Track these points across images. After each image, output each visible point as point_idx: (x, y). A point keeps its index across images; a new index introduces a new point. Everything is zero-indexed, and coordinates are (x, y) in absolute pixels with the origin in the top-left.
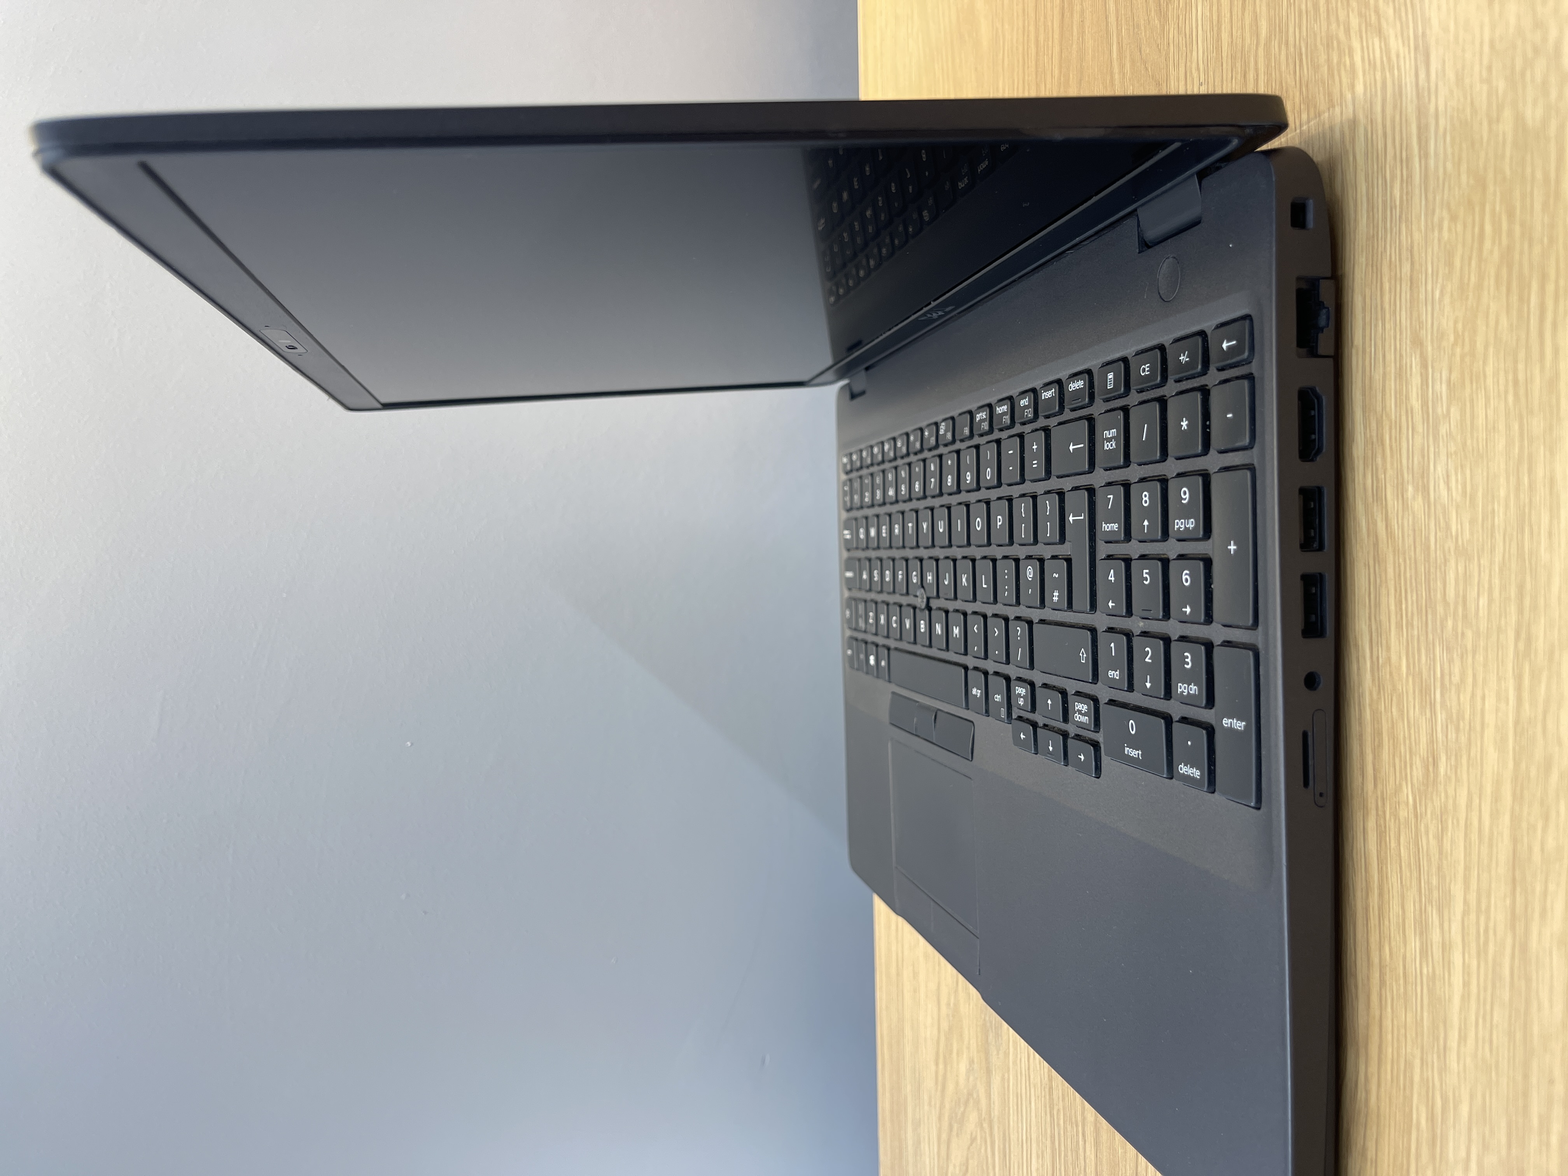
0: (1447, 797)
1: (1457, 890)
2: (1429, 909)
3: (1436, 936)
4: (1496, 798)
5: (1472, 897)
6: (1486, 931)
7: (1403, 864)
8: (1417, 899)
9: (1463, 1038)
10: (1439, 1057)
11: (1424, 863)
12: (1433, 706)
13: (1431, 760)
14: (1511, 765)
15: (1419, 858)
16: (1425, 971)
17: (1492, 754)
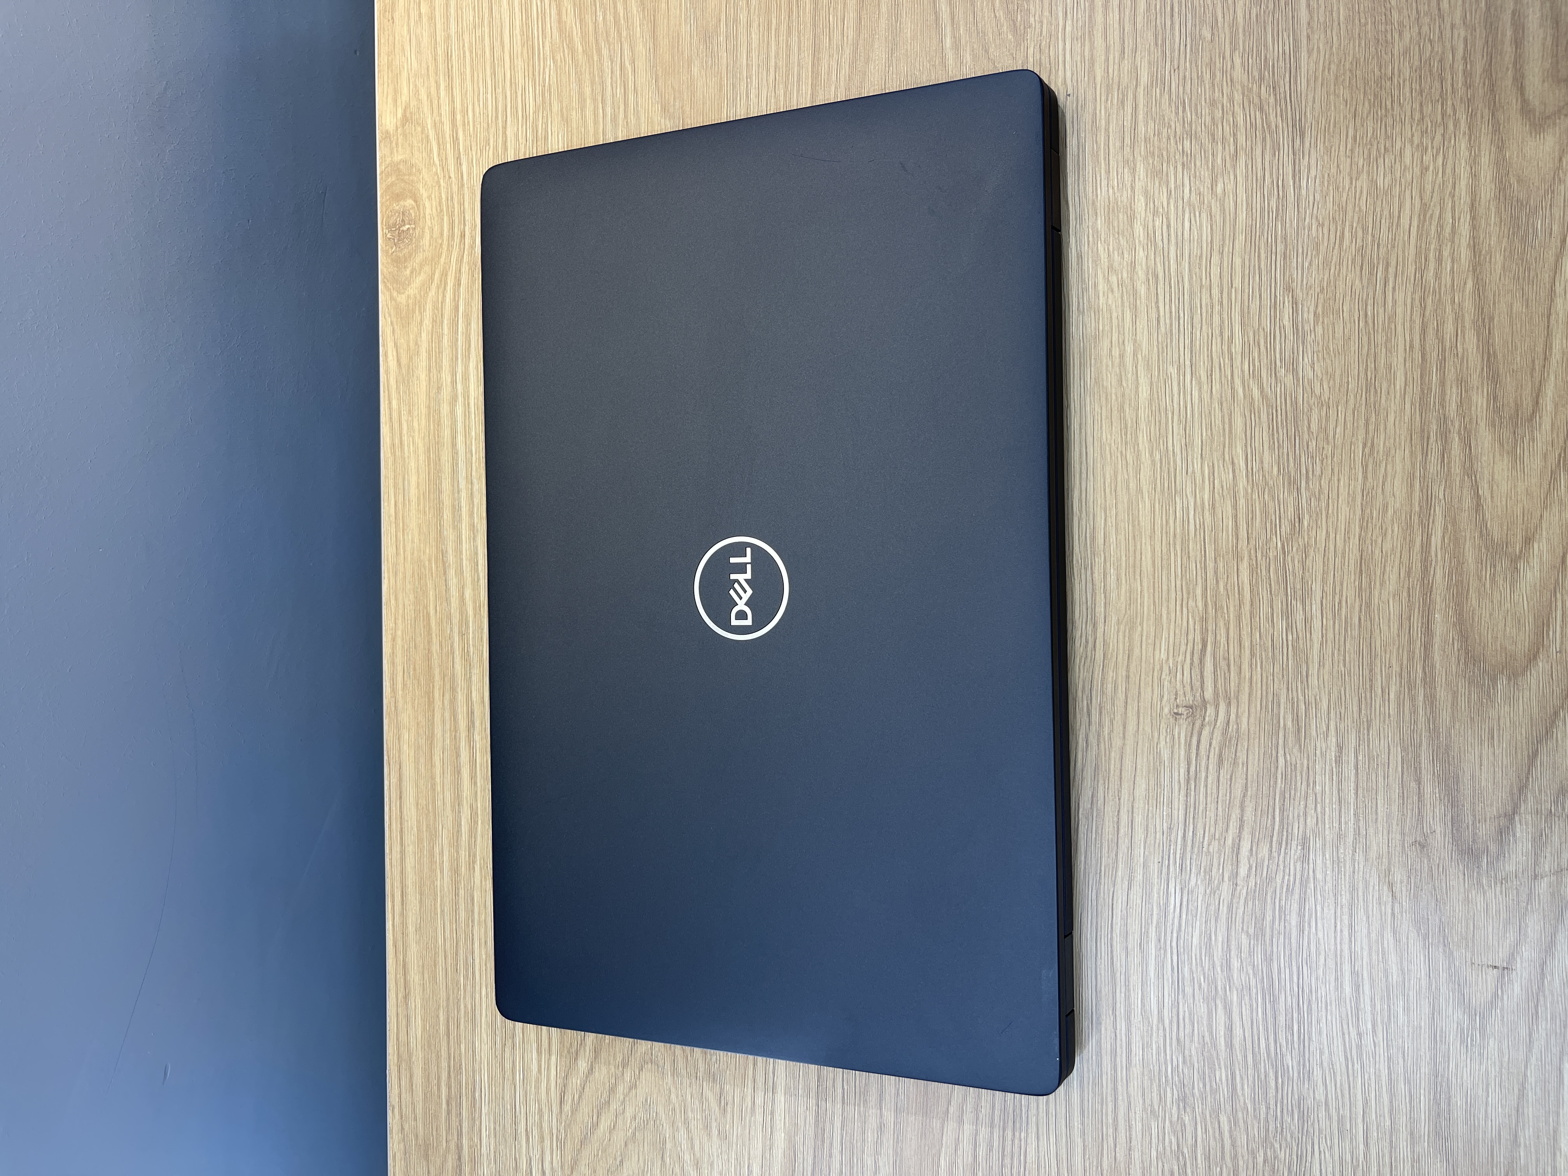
0: (1309, 538)
1: (1317, 588)
2: (1294, 602)
3: (1299, 616)
4: (1348, 531)
5: (1329, 589)
6: (1340, 603)
7: (1273, 583)
8: (1284, 600)
9: (1321, 664)
10: (1302, 682)
11: (1290, 578)
12: (1299, 490)
13: (1297, 520)
14: (1359, 512)
15: (1286, 576)
16: (1290, 638)
17: (1345, 509)
